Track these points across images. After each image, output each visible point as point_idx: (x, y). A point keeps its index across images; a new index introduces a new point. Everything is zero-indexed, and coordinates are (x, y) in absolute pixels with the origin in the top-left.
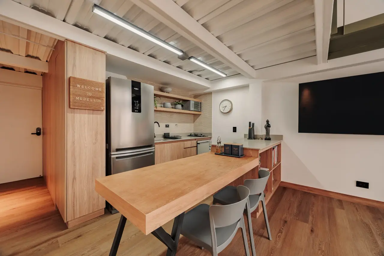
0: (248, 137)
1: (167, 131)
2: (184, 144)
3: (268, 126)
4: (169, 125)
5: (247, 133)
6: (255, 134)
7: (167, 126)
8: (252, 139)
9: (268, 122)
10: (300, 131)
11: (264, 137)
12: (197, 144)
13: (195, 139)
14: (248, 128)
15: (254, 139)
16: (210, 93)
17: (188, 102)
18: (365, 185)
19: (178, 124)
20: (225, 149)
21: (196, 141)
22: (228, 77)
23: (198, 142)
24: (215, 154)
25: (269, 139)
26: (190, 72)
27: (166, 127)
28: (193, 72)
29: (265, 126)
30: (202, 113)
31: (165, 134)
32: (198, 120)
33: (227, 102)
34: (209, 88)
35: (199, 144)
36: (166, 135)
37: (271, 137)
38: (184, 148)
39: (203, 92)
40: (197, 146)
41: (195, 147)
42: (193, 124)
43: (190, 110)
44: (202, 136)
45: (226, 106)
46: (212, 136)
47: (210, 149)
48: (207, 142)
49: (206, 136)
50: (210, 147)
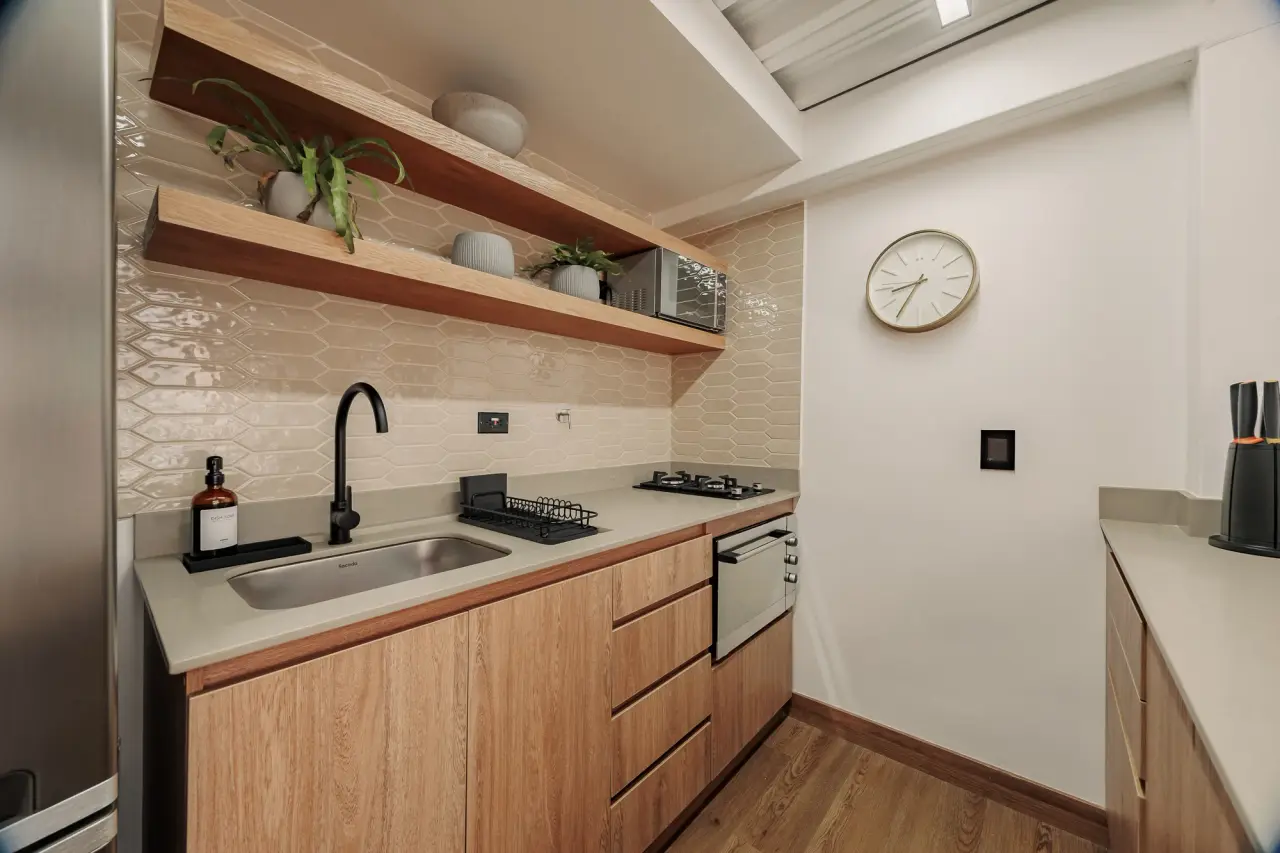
1: (487, 456)
2: (616, 588)
4: (504, 417)
7: (492, 424)
12: (719, 557)
13: (702, 530)
16: (791, 209)
19: (577, 412)
21: (709, 538)
23: (724, 545)
27: (481, 431)
30: (727, 343)
31: (464, 481)
32: (703, 385)
34: (795, 161)
35: (730, 558)
36: (472, 490)
38: (616, 625)
40: (714, 581)
41: (702, 585)
42: (669, 412)
43: (657, 315)
44: (739, 491)
45: (921, 281)
46: (797, 488)
47: (787, 580)
48: (777, 534)
49: (759, 487)
50: (788, 561)
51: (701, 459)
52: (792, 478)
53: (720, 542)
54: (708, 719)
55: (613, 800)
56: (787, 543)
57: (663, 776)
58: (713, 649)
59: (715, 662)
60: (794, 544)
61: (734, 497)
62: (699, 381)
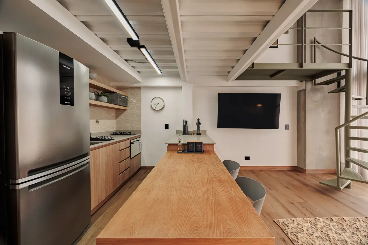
0: (182, 133)
2: (119, 146)
3: (199, 123)
5: (182, 129)
6: (188, 130)
8: (186, 135)
9: (198, 120)
10: (219, 126)
11: (196, 133)
12: (131, 143)
13: (128, 139)
14: (183, 125)
15: (188, 134)
16: (139, 88)
17: (114, 95)
18: (247, 158)
20: (188, 147)
21: (129, 140)
22: (163, 75)
23: (132, 141)
24: (178, 153)
25: (200, 134)
26: (126, 60)
28: (129, 62)
29: (197, 123)
30: (128, 109)
32: (123, 116)
33: (158, 99)
34: (139, 82)
35: (133, 143)
37: (201, 132)
38: (119, 151)
39: (132, 85)
40: (130, 147)
41: (128, 147)
42: (115, 121)
43: (117, 105)
44: (132, 134)
45: (158, 104)
46: (141, 133)
47: (140, 148)
48: (138, 140)
49: (135, 133)
50: (140, 145)
51: (122, 129)
52: (140, 132)
53: (131, 141)
54: (129, 167)
55: (119, 175)
56: (140, 142)
57: (124, 174)
58: (130, 157)
59: (131, 159)
60: (141, 142)
61: (132, 135)
62: (122, 115)
